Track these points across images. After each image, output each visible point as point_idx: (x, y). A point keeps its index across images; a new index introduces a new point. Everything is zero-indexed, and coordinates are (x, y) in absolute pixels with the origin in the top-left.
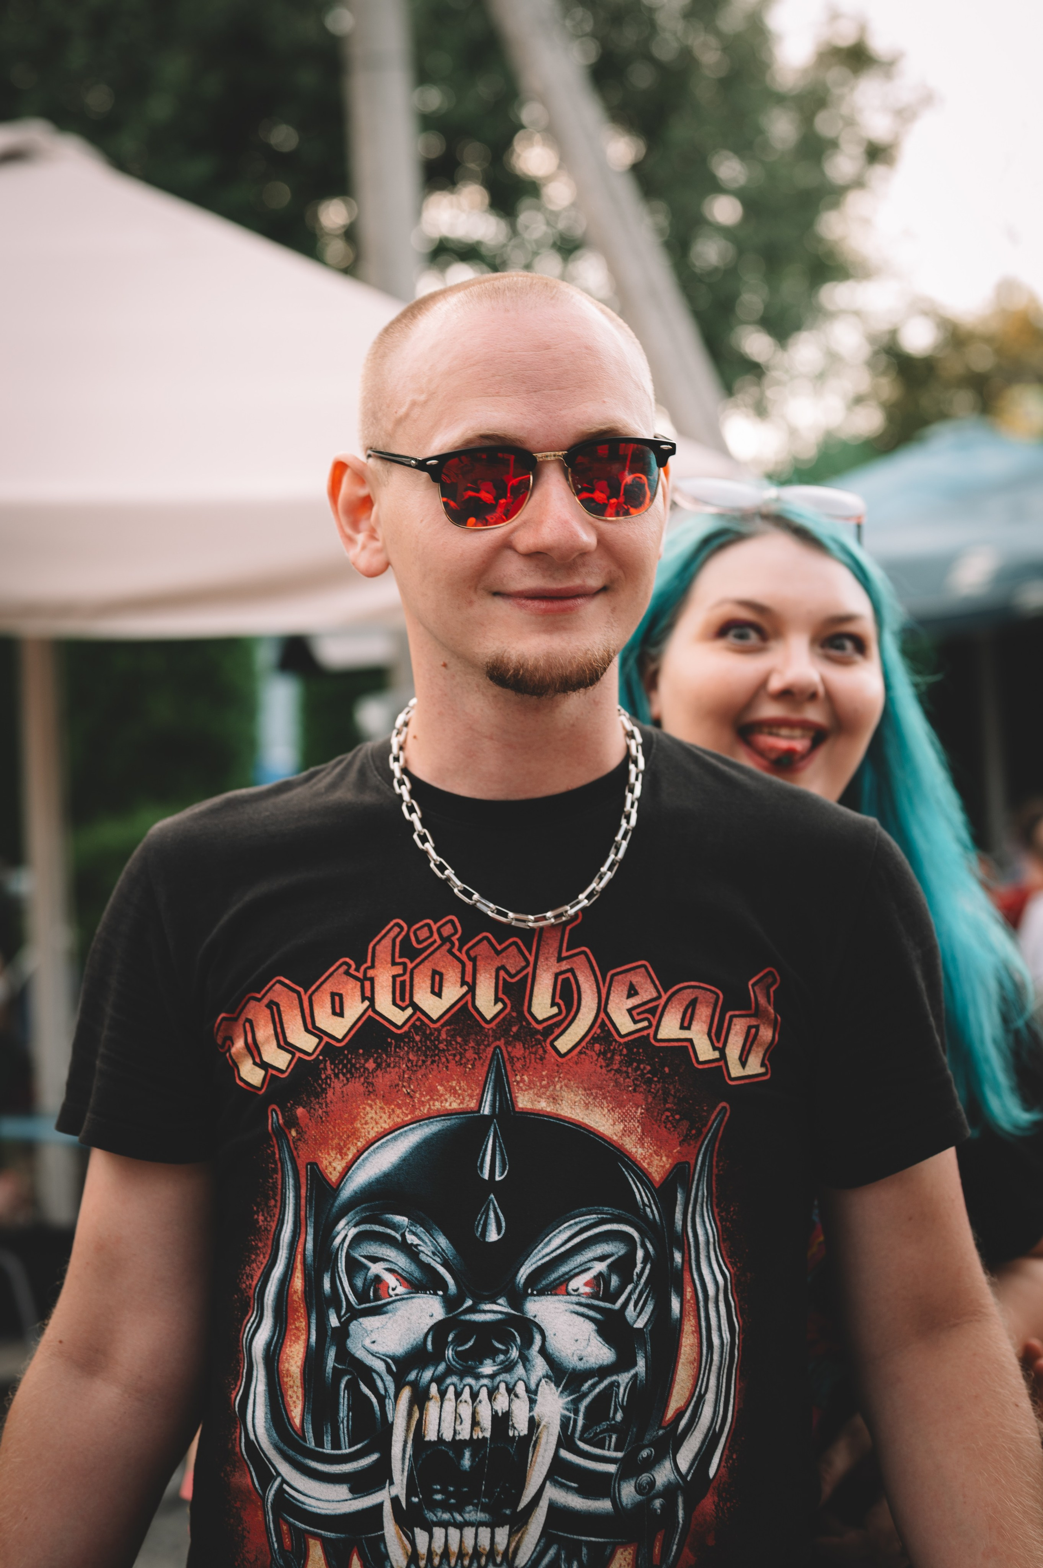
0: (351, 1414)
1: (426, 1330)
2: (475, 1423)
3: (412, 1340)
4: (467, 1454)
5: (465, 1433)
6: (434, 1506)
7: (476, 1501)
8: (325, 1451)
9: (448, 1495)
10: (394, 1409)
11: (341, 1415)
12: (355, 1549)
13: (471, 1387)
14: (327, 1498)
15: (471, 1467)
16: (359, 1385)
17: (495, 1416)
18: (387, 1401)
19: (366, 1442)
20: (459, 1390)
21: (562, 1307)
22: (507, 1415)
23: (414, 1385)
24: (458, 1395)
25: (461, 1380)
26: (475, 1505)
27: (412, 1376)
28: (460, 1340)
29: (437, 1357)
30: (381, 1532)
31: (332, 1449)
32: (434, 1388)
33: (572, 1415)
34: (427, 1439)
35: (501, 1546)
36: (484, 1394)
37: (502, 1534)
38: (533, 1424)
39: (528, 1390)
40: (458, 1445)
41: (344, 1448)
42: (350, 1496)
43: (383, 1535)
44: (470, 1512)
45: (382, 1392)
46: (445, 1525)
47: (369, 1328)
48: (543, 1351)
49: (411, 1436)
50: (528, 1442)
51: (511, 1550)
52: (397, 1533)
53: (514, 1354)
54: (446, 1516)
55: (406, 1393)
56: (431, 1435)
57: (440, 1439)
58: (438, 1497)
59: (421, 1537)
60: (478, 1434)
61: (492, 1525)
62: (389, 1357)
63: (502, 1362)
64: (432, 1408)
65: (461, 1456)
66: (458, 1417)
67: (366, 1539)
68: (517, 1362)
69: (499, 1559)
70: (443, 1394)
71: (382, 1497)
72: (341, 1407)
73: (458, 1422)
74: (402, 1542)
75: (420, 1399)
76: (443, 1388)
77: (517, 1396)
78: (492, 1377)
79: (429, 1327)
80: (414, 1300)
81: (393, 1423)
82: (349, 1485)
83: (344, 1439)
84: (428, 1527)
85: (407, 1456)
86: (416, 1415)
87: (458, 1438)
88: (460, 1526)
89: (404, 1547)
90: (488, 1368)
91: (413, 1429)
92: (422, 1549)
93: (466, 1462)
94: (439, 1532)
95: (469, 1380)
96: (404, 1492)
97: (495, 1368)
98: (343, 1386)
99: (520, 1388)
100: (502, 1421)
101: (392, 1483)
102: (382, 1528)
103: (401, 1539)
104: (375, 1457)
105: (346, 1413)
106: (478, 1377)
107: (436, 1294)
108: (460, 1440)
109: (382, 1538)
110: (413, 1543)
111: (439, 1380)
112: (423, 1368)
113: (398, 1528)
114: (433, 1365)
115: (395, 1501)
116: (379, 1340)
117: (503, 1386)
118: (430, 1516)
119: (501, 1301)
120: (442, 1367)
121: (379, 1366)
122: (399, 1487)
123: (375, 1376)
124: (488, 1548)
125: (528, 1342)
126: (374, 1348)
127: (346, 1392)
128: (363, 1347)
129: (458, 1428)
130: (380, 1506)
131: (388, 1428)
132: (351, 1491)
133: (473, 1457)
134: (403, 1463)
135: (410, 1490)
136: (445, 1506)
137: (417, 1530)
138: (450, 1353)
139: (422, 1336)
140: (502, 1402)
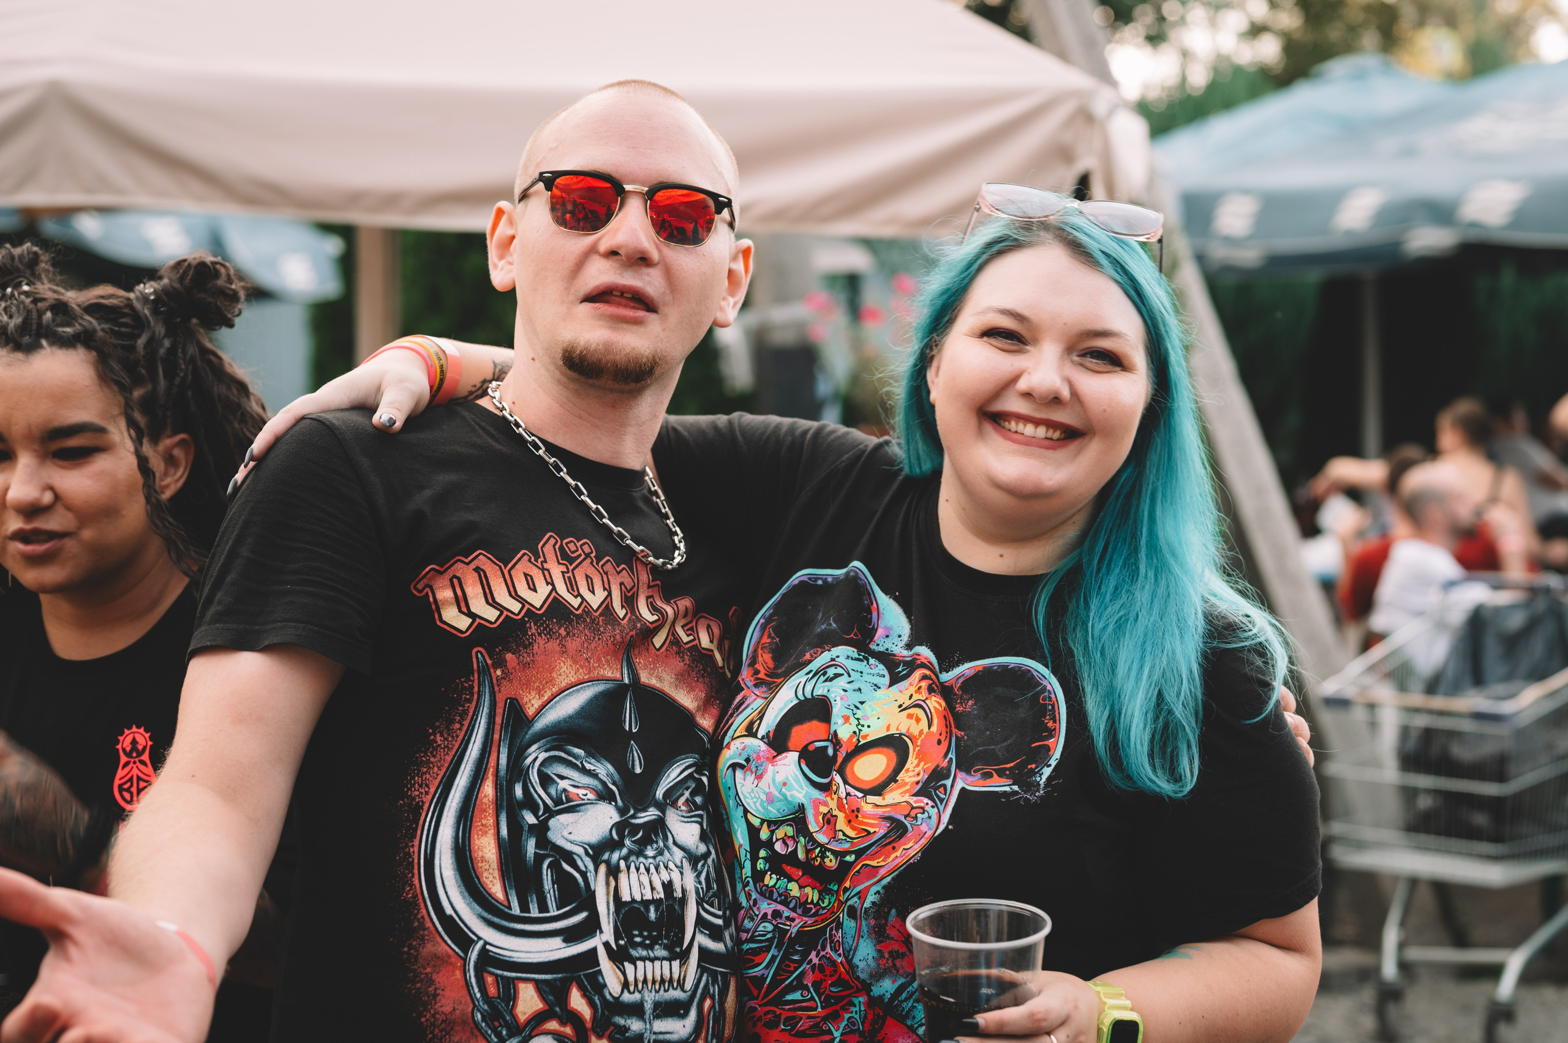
0: (556, 886)
1: (610, 827)
2: (653, 889)
3: (601, 833)
4: (652, 909)
5: (648, 896)
6: (635, 945)
7: (660, 942)
8: (531, 915)
9: (645, 938)
10: (595, 880)
11: (546, 887)
12: (574, 983)
13: (644, 864)
14: (538, 950)
15: (656, 918)
16: (561, 865)
17: (663, 884)
18: (588, 874)
19: (574, 905)
20: (637, 866)
21: (675, 816)
22: (670, 882)
23: (608, 862)
24: (638, 869)
25: (637, 858)
26: (660, 945)
27: (606, 856)
28: (633, 833)
29: (620, 845)
30: (597, 969)
31: (540, 912)
32: (622, 864)
33: (698, 886)
34: (623, 900)
35: (676, 976)
36: (652, 869)
37: (676, 964)
38: (684, 891)
39: (677, 866)
40: (646, 903)
41: (551, 910)
42: (564, 945)
43: (600, 970)
44: (657, 950)
45: (583, 869)
46: (643, 959)
47: (565, 823)
48: (675, 843)
49: (611, 898)
50: (683, 901)
51: (682, 978)
52: (612, 967)
53: (661, 844)
54: (644, 953)
55: (603, 868)
56: (626, 898)
57: (633, 901)
58: (638, 939)
59: (629, 967)
60: (657, 896)
61: (670, 960)
62: (586, 844)
63: (657, 849)
64: (623, 877)
65: (648, 911)
66: (641, 884)
67: (584, 975)
68: (664, 850)
69: (675, 985)
70: (628, 868)
71: (595, 942)
72: (545, 882)
73: (642, 888)
74: (616, 974)
75: (613, 872)
76: (628, 864)
77: (671, 870)
78: (654, 857)
79: (611, 825)
80: (598, 806)
81: (595, 891)
82: (562, 937)
83: (551, 903)
84: (633, 961)
85: (611, 912)
86: (613, 883)
87: (645, 898)
88: (652, 960)
89: (618, 978)
90: (650, 852)
91: (612, 893)
92: (631, 978)
93: (652, 915)
94: (640, 964)
95: (641, 859)
96: (613, 937)
97: (654, 852)
98: (545, 866)
99: (671, 865)
100: (668, 887)
101: (601, 932)
102: (599, 965)
103: (615, 971)
104: (584, 915)
105: (551, 886)
106: (646, 857)
107: (610, 803)
108: (646, 900)
109: (600, 972)
110: (624, 974)
111: (626, 858)
112: (612, 852)
113: (611, 963)
114: (618, 849)
115: (606, 945)
116: (574, 832)
117: (661, 864)
118: (634, 953)
119: (651, 809)
120: (625, 851)
121: (579, 850)
122: (607, 933)
123: (576, 857)
124: (669, 976)
125: (666, 838)
126: (571, 837)
127: (549, 870)
128: (563, 836)
129: (643, 892)
130: (594, 951)
131: (592, 895)
132: (565, 941)
133: (656, 910)
134: (609, 917)
135: (617, 936)
136: (642, 945)
137: (626, 964)
138: (627, 842)
139: (608, 831)
140: (665, 877)
